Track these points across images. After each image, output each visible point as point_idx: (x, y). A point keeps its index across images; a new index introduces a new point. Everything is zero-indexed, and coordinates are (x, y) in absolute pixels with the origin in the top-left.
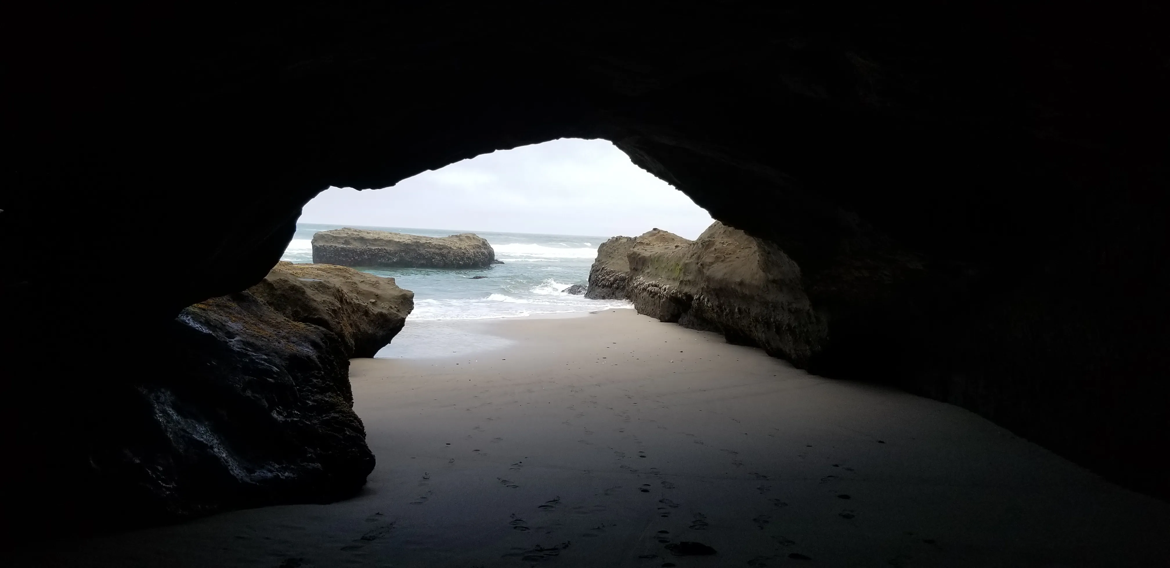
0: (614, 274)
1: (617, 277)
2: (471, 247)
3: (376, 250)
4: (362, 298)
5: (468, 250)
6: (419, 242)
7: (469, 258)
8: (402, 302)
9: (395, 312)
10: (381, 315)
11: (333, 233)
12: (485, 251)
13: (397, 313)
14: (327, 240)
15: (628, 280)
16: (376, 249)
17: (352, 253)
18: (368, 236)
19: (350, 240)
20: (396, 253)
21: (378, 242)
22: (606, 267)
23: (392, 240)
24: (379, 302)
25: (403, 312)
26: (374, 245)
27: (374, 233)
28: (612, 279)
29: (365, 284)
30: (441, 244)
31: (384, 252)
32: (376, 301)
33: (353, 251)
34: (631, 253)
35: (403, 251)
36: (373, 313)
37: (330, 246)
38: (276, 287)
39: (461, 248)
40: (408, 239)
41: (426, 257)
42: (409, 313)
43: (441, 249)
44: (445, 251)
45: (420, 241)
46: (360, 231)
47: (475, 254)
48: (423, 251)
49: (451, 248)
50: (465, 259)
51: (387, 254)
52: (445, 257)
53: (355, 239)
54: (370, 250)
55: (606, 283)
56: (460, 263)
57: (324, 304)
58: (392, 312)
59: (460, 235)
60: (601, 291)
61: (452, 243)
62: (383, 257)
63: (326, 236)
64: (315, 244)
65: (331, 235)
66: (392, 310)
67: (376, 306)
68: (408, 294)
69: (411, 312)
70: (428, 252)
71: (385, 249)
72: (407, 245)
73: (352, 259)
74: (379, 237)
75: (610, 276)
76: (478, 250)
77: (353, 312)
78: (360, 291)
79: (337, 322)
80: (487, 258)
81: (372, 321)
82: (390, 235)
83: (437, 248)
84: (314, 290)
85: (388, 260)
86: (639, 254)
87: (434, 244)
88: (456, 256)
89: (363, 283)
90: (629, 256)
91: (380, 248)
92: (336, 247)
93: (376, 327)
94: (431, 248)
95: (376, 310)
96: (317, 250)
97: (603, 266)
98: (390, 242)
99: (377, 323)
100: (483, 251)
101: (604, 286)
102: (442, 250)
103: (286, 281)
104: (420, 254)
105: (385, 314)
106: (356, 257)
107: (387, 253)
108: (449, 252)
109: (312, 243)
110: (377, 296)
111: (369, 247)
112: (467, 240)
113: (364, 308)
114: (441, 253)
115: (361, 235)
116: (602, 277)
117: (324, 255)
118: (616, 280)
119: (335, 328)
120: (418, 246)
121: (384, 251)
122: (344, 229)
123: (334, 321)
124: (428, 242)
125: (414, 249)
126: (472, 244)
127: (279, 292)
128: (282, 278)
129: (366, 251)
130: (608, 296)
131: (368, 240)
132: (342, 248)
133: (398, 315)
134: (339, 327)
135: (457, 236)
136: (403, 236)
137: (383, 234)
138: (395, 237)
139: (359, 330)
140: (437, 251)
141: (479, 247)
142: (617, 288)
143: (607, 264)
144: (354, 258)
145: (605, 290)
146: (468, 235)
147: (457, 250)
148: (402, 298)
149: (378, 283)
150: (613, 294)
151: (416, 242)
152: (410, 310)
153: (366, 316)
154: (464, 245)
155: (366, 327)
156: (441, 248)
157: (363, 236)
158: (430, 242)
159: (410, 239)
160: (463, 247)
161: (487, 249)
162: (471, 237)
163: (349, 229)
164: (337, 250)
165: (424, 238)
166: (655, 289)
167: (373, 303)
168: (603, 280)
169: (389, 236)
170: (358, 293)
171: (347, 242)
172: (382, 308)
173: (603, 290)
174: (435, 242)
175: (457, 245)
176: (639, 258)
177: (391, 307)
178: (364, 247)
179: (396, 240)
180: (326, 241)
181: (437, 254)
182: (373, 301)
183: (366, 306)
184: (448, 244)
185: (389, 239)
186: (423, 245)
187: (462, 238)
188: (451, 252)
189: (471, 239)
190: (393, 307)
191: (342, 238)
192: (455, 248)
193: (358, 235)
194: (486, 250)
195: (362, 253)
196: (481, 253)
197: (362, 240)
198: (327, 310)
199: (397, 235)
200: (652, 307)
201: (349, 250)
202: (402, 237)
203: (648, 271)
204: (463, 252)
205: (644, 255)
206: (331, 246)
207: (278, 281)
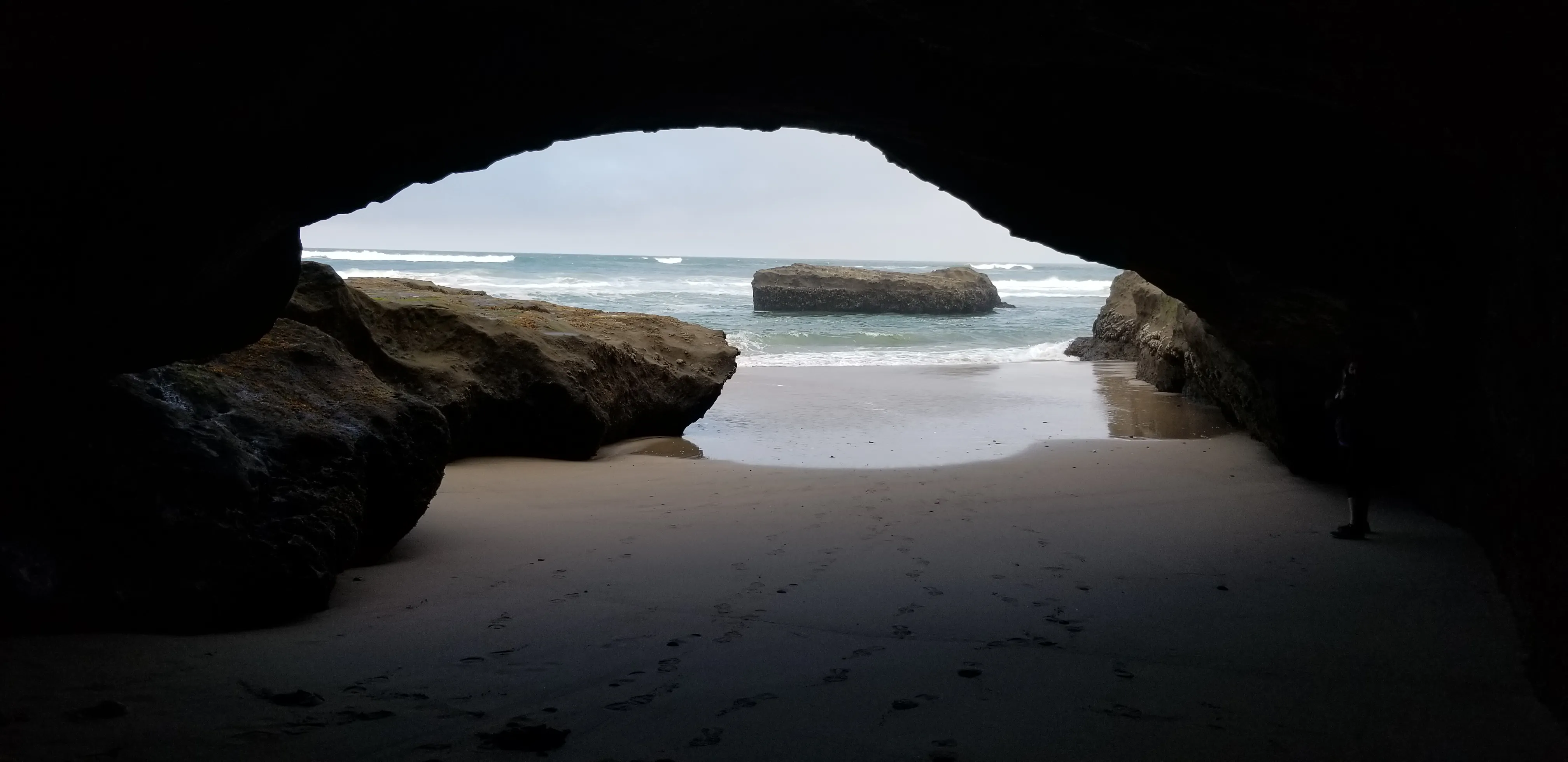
0: (1123, 320)
1: (1127, 325)
2: (961, 286)
3: (833, 293)
4: (667, 358)
5: (956, 289)
6: (889, 280)
7: (958, 301)
8: (719, 362)
9: (707, 376)
10: (687, 379)
11: (778, 271)
12: (983, 292)
13: (709, 377)
14: (770, 279)
15: (1134, 330)
16: (833, 291)
17: (803, 297)
18: (823, 274)
19: (799, 280)
20: (860, 295)
21: (835, 282)
22: (1113, 311)
23: (854, 278)
24: (688, 363)
25: (719, 376)
26: (830, 285)
27: (830, 270)
28: (1119, 328)
29: (675, 338)
30: (919, 282)
31: (843, 295)
32: (684, 362)
33: (804, 294)
34: (1138, 290)
35: (869, 293)
36: (675, 377)
37: (774, 288)
38: (499, 344)
39: (946, 288)
40: (875, 277)
41: (899, 300)
42: (729, 378)
43: (919, 289)
44: (924, 292)
45: (891, 279)
46: (813, 268)
47: (967, 295)
48: (893, 292)
49: (932, 287)
50: (953, 302)
51: (846, 297)
52: (925, 300)
53: (806, 278)
54: (826, 292)
55: (1111, 334)
56: (946, 307)
57: (566, 366)
58: (702, 376)
59: (948, 270)
60: (1104, 346)
61: (934, 280)
62: (842, 301)
63: (769, 276)
64: (756, 286)
65: (775, 274)
66: (703, 374)
67: (683, 369)
68: (728, 352)
69: (732, 376)
70: (902, 293)
71: (844, 291)
72: (873, 284)
73: (803, 304)
74: (837, 275)
75: (1118, 323)
76: (971, 289)
77: (643, 376)
78: (664, 348)
79: (580, 389)
80: (984, 300)
81: (673, 388)
82: (852, 271)
83: (913, 288)
84: (561, 347)
85: (849, 306)
86: (1148, 292)
87: (909, 282)
88: (940, 299)
89: (673, 337)
90: (1135, 295)
91: (838, 289)
92: (781, 289)
93: (679, 396)
94: (905, 288)
95: (681, 373)
96: (757, 292)
97: (1111, 310)
98: (851, 280)
99: (681, 390)
100: (978, 290)
101: (1109, 339)
102: (921, 290)
103: (513, 336)
104: (892, 297)
105: (693, 379)
106: (808, 302)
107: (848, 295)
108: (931, 294)
109: (753, 284)
110: (687, 355)
111: (823, 288)
112: (957, 277)
113: (661, 371)
114: (919, 294)
115: (814, 273)
116: (1106, 326)
117: (767, 300)
118: (1125, 329)
119: (576, 397)
120: (888, 286)
121: (843, 293)
122: (794, 266)
123: (576, 389)
124: (902, 279)
125: (883, 291)
126: (964, 281)
127: (502, 350)
128: (508, 332)
129: (819, 293)
130: (1114, 353)
131: (823, 278)
132: (789, 291)
133: (709, 379)
134: (583, 396)
135: (943, 271)
136: (869, 272)
137: (842, 270)
138: (857, 274)
139: (650, 400)
140: (914, 292)
141: (974, 285)
142: (1126, 342)
143: (1116, 306)
144: (805, 303)
145: (1109, 344)
146: (959, 269)
147: (940, 289)
148: (720, 358)
149: (694, 338)
150: (1121, 350)
151: (885, 280)
152: (730, 373)
153: (664, 382)
154: (950, 283)
155: (659, 394)
156: (919, 287)
157: (816, 274)
158: (903, 281)
159: (877, 277)
160: (950, 285)
161: (986, 287)
162: (964, 272)
163: (800, 265)
164: (783, 292)
165: (897, 274)
166: (1155, 343)
167: (680, 364)
168: (1108, 329)
169: (849, 274)
170: (661, 351)
171: (796, 283)
172: (691, 371)
173: (1106, 344)
174: (911, 280)
175: (942, 283)
176: (1148, 297)
177: (702, 370)
178: (818, 288)
179: (858, 278)
180: (770, 281)
181: (914, 296)
182: (680, 360)
183: (664, 368)
184: (929, 283)
185: (850, 277)
186: (895, 284)
187: (951, 273)
188: (933, 293)
189: (962, 275)
190: (706, 369)
191: (789, 277)
192: (939, 288)
193: (810, 273)
194: (986, 289)
195: (815, 296)
196: (976, 294)
197: (815, 279)
198: (569, 374)
199: (862, 271)
200: (1152, 370)
201: (798, 293)
202: (867, 275)
203: (1158, 316)
204: (950, 293)
205: (1154, 293)
206: (776, 288)
207: (502, 336)
